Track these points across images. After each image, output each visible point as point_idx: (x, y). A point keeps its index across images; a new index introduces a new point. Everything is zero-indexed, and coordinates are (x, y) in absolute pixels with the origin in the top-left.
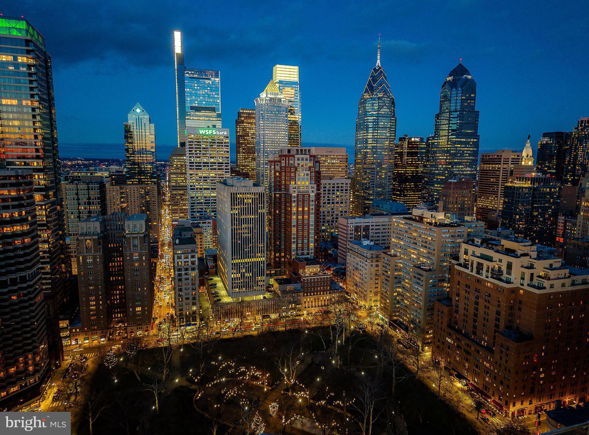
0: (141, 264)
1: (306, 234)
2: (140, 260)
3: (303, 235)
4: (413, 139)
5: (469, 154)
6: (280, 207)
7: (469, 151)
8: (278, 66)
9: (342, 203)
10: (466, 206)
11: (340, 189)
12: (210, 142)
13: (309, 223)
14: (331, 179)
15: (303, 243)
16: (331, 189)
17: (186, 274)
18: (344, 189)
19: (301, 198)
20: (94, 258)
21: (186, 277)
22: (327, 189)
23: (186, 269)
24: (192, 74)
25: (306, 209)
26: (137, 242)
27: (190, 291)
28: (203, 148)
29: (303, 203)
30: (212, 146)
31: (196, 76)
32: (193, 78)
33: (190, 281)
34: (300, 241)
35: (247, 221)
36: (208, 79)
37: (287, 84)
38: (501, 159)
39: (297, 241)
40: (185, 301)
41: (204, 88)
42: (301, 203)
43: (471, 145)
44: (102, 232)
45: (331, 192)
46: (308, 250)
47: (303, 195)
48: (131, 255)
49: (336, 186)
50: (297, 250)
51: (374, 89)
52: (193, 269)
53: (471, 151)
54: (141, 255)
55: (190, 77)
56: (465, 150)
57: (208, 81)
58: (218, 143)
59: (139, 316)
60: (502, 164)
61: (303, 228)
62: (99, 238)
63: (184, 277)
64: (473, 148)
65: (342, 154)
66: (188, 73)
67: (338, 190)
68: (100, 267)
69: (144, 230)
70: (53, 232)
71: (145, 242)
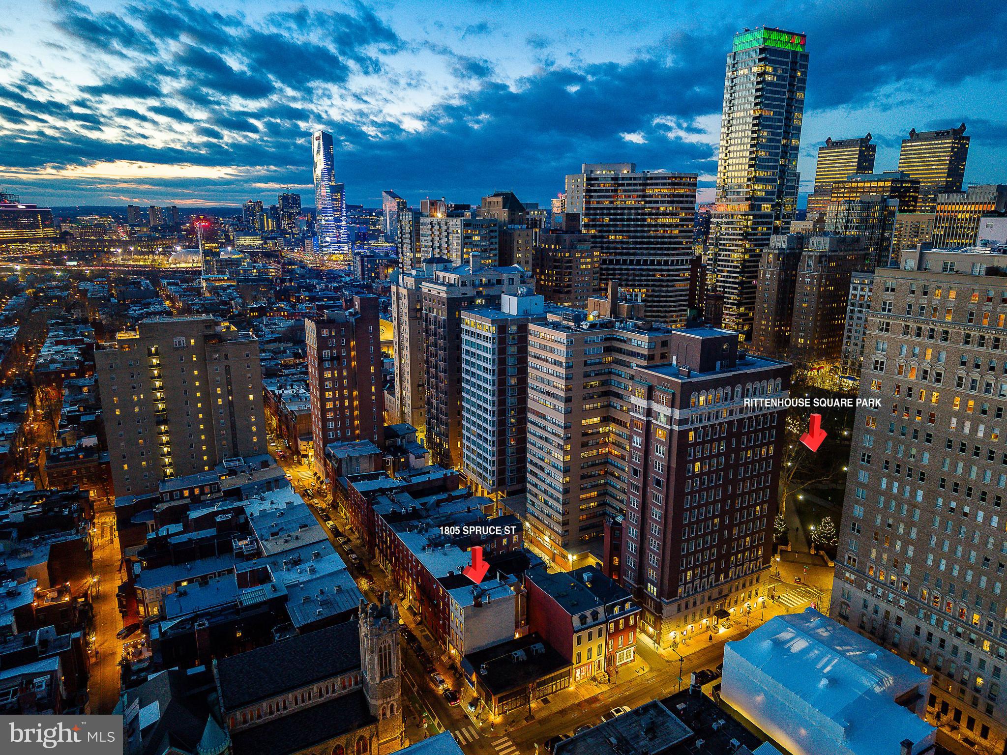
2: (812, 283)
17: (860, 312)
20: (772, 274)
21: (859, 315)
26: (812, 262)
48: (804, 277)
54: (813, 278)
62: (780, 253)
63: (856, 315)
68: (775, 286)
69: (827, 249)
70: (756, 245)
71: (820, 262)
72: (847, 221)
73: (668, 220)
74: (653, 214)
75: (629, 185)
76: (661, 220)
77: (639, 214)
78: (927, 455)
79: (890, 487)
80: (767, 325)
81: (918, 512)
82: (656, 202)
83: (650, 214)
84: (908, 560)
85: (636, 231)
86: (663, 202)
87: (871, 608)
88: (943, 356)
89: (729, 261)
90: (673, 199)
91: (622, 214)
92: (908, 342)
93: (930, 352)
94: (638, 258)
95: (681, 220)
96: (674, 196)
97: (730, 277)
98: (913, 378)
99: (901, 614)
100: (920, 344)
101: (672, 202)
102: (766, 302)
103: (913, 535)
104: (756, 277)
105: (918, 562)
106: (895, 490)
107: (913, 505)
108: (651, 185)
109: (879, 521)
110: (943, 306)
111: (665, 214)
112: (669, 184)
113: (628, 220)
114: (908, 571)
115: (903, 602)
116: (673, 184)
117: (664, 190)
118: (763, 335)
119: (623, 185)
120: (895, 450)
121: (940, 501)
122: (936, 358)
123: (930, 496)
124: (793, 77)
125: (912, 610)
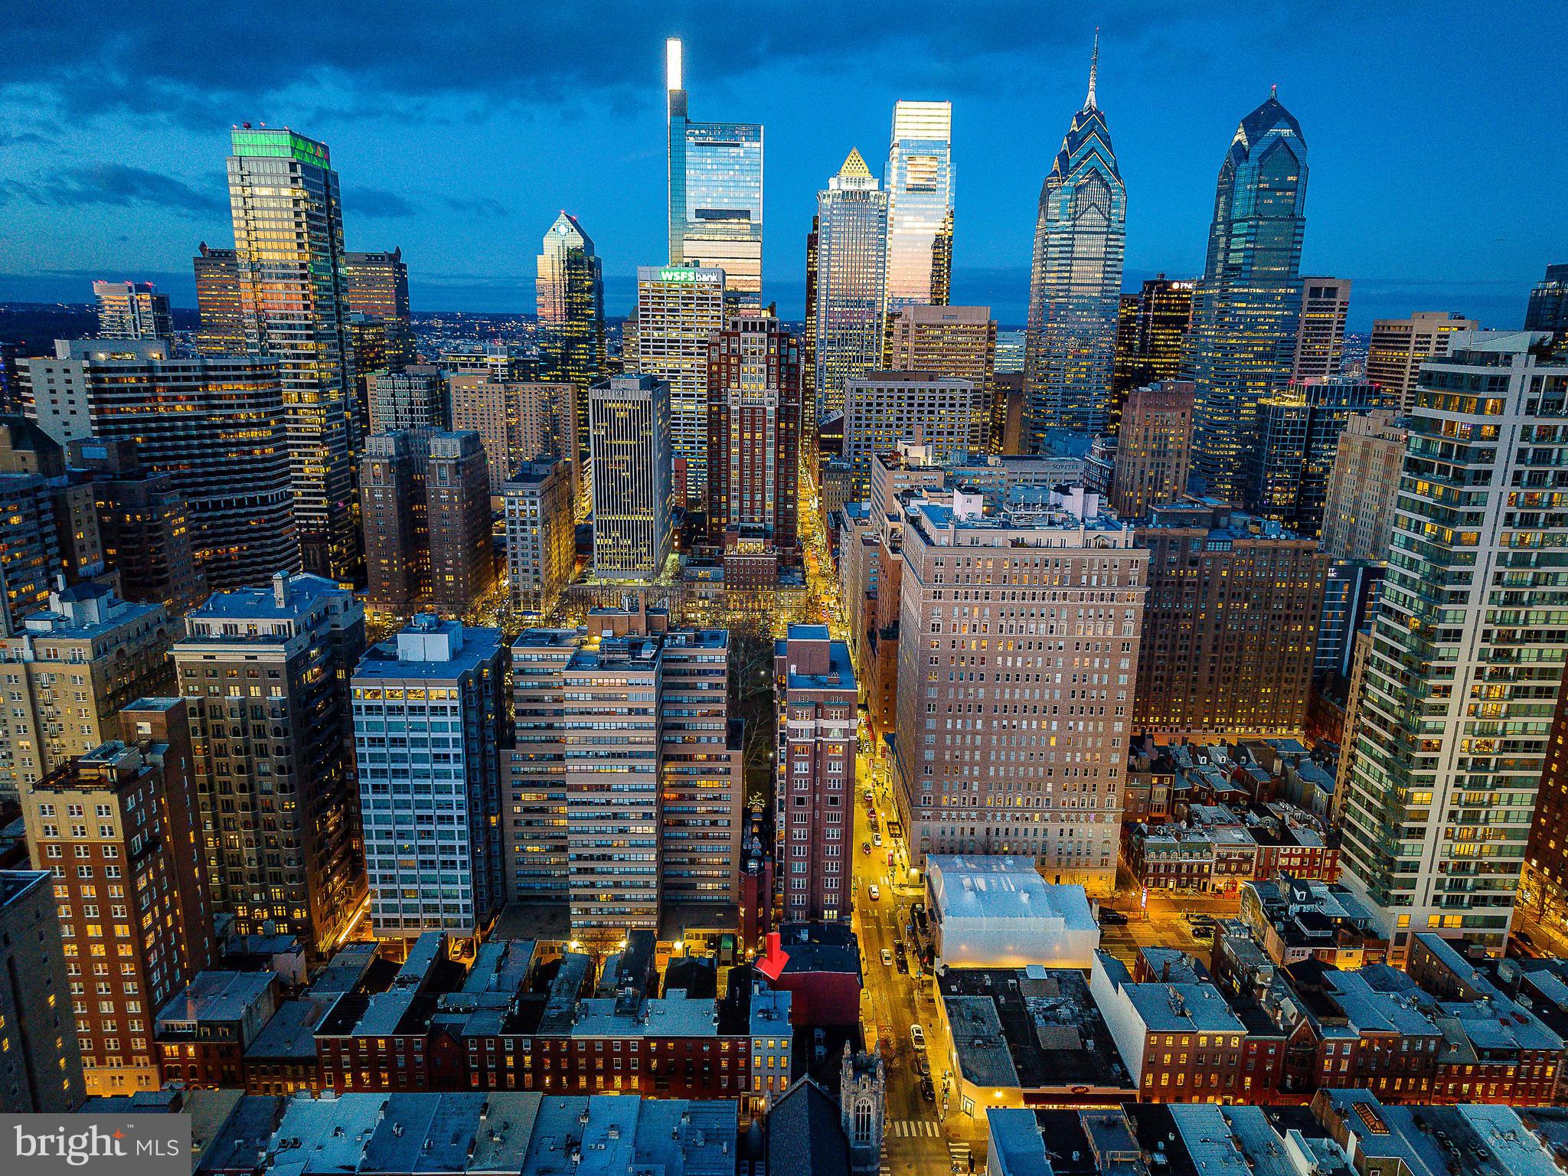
0: (452, 508)
1: (758, 483)
2: (451, 501)
3: (752, 486)
4: (1175, 286)
5: (1271, 325)
6: (720, 432)
7: (1270, 317)
8: (900, 104)
9: (950, 433)
10: (1171, 447)
11: (948, 402)
12: (683, 298)
13: (764, 463)
14: (931, 379)
15: (752, 500)
16: (927, 401)
17: (524, 530)
18: (957, 402)
19: (747, 415)
20: (385, 493)
21: (524, 535)
22: (916, 402)
23: (523, 523)
24: (701, 135)
25: (758, 436)
26: (445, 472)
27: (530, 559)
28: (669, 310)
29: (753, 424)
30: (686, 305)
31: (710, 140)
32: (702, 144)
33: (529, 543)
34: (747, 497)
35: (620, 449)
36: (737, 145)
37: (919, 147)
38: (1409, 336)
39: (741, 494)
40: (522, 574)
41: (728, 167)
42: (747, 425)
43: (1277, 303)
44: (399, 454)
45: (926, 408)
46: (763, 513)
47: (753, 410)
48: (438, 493)
49: (948, 395)
50: (741, 512)
51: (1071, 165)
52: (534, 524)
53: (1276, 317)
54: (451, 494)
55: (697, 144)
56: (1260, 316)
57: (736, 150)
58: (699, 298)
59: (450, 589)
60: (1412, 349)
61: (753, 471)
62: (391, 463)
63: (519, 535)
64: (1284, 309)
65: (977, 322)
66: (693, 135)
67: (942, 405)
68: (393, 508)
69: (459, 454)
70: (334, 451)
71: (458, 473)
72: (411, 403)
73: (255, 434)
74: (230, 426)
75: (176, 379)
76: (243, 435)
77: (205, 427)
78: (982, 690)
79: (954, 725)
80: (390, 565)
81: (978, 737)
82: (230, 406)
83: (223, 426)
84: (976, 779)
85: (202, 456)
86: (241, 406)
87: (948, 832)
88: (987, 611)
89: (302, 478)
90: (258, 400)
91: (172, 429)
92: (957, 605)
93: (976, 610)
94: (216, 498)
95: (274, 431)
96: (257, 395)
97: (309, 502)
98: (966, 633)
99: (973, 824)
100: (968, 605)
101: (258, 405)
102: (382, 533)
103: (977, 757)
104: (356, 498)
105: (983, 777)
106: (959, 726)
107: (975, 733)
108: (216, 378)
109: (947, 757)
110: (984, 573)
111: (249, 425)
112: (248, 377)
113: (187, 438)
114: (975, 788)
115: (974, 814)
116: (254, 377)
117: (241, 387)
118: (386, 579)
119: (165, 379)
120: (956, 694)
121: (995, 723)
122: (982, 615)
123: (987, 723)
124: (329, 206)
125: (982, 817)
